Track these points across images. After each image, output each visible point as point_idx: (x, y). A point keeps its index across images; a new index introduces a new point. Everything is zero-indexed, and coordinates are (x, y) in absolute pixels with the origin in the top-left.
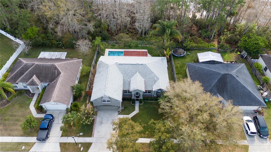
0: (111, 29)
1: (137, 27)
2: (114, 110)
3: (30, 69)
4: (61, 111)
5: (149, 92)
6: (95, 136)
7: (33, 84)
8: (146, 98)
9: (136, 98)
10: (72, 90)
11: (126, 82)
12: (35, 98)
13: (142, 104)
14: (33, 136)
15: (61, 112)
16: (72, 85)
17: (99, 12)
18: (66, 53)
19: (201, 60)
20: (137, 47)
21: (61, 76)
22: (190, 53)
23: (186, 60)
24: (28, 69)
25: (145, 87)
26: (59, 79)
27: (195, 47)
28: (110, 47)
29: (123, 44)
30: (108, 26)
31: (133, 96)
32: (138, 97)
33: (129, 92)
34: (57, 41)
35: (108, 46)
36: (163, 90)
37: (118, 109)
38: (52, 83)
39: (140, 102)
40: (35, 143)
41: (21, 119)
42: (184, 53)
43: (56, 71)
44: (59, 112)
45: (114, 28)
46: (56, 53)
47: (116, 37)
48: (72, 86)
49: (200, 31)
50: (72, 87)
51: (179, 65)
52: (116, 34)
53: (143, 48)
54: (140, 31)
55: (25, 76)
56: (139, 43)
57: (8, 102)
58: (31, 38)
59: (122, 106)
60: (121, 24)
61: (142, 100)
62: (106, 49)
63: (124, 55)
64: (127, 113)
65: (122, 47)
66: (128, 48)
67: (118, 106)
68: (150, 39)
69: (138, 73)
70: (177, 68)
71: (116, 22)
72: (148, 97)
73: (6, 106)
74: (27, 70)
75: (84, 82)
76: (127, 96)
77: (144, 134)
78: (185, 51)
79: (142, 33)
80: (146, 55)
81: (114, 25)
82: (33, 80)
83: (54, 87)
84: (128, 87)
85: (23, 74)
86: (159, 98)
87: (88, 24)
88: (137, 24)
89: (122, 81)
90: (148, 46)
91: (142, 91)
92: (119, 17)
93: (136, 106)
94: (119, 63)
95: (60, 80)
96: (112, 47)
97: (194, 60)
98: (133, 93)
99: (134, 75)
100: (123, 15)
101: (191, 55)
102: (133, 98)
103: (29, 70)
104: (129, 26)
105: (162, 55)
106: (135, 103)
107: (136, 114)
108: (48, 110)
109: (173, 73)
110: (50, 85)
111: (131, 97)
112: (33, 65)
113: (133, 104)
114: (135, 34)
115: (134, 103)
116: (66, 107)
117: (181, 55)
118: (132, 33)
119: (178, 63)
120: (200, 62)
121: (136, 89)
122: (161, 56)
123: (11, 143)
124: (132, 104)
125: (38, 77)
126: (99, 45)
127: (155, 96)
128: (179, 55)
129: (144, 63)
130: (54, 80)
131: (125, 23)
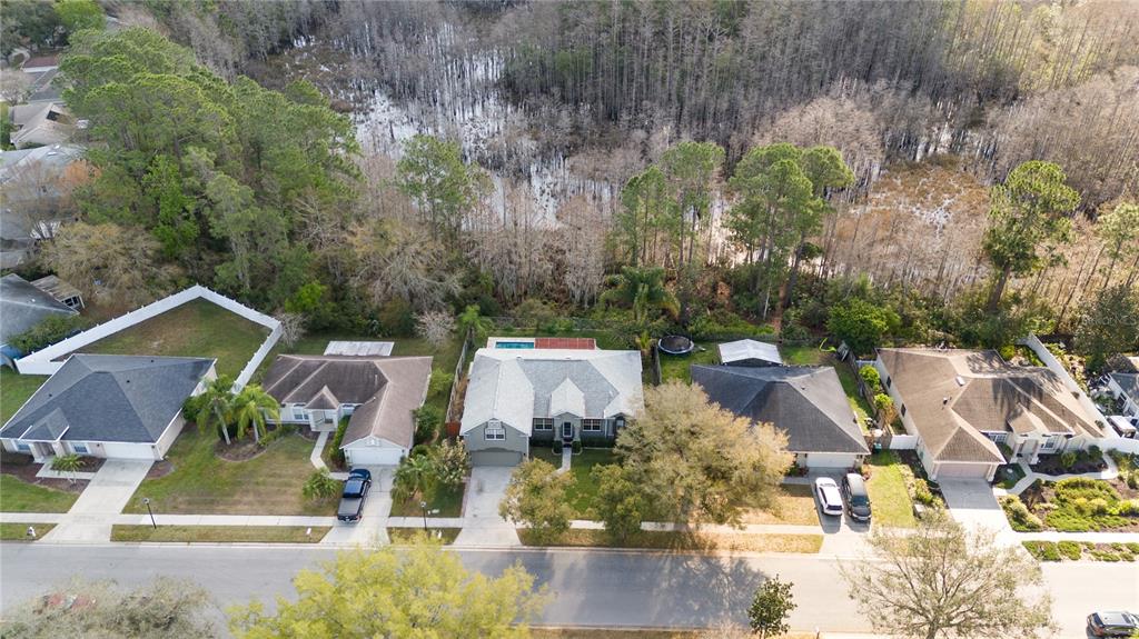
0: (503, 290)
1: (570, 286)
2: (512, 466)
3: (315, 373)
6: (466, 515)
7: (323, 404)
8: (587, 440)
9: (564, 442)
10: (414, 419)
11: (541, 401)
12: (321, 442)
13: (578, 454)
14: (325, 515)
16: (415, 409)
17: (476, 248)
18: (393, 344)
19: (725, 360)
20: (568, 332)
21: (387, 387)
22: (706, 348)
23: (691, 361)
24: (310, 373)
25: (587, 411)
26: (385, 393)
27: (717, 332)
28: (499, 331)
29: (533, 326)
30: (497, 283)
31: (557, 430)
32: (570, 439)
33: (548, 426)
34: (367, 319)
35: (495, 330)
36: (627, 416)
37: (522, 460)
38: (367, 403)
39: (575, 449)
40: (331, 528)
41: (294, 481)
42: (689, 346)
43: (376, 376)
44: (380, 468)
45: (512, 288)
46: (368, 344)
47: (514, 311)
48: (412, 409)
49: (736, 297)
50: (414, 412)
52: (516, 305)
54: (577, 294)
55: (304, 388)
56: (576, 325)
57: (260, 448)
58: (305, 310)
60: (529, 281)
61: (579, 445)
62: (490, 336)
65: (532, 332)
66: (547, 334)
67: (520, 452)
68: (604, 316)
69: (568, 380)
71: (516, 272)
72: (592, 437)
73: (256, 457)
74: (307, 377)
75: (439, 405)
76: (542, 435)
77: (583, 512)
78: (693, 344)
79: (582, 301)
80: (592, 348)
81: (512, 281)
82: (323, 395)
83: (373, 410)
84: (546, 410)
85: (297, 384)
87: (447, 276)
88: (569, 279)
89: (532, 396)
90: (597, 330)
91: (578, 418)
92: (523, 260)
93: (563, 458)
94: (524, 359)
95: (387, 395)
96: (506, 332)
97: (711, 359)
98: (558, 425)
99: (559, 384)
100: (535, 256)
101: (706, 351)
102: (557, 438)
103: (312, 376)
104: (548, 284)
105: (629, 346)
106: (562, 452)
108: (356, 461)
110: (359, 409)
111: (551, 434)
112: (321, 365)
113: (558, 454)
114: (566, 303)
115: (559, 450)
116: (401, 454)
117: (680, 350)
118: (556, 301)
120: (723, 362)
121: (564, 411)
123: (276, 527)
124: (555, 453)
125: (334, 391)
126: (473, 325)
127: (609, 434)
128: (675, 351)
129: (585, 358)
130: (371, 397)
131: (539, 277)
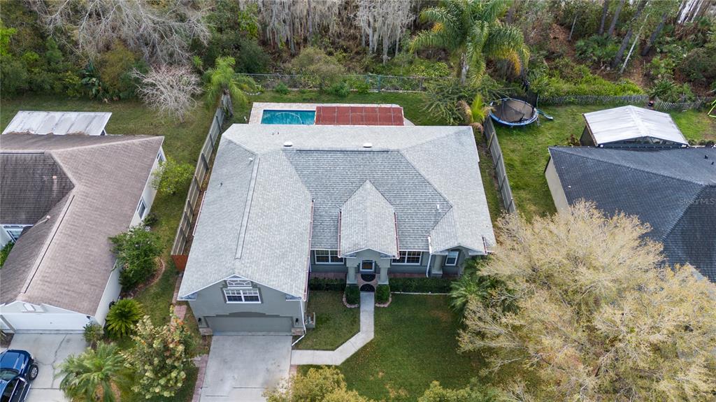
0: (273, 33)
1: (363, 24)
2: (279, 331)
4: (68, 337)
5: (414, 257)
8: (400, 283)
9: (362, 283)
10: (114, 253)
13: (386, 306)
15: (68, 341)
18: (109, 115)
19: (600, 138)
20: (362, 95)
21: (71, 197)
22: (553, 115)
23: (541, 139)
26: (65, 209)
27: (568, 93)
28: (268, 94)
29: (315, 87)
30: (264, 25)
31: (352, 273)
32: (371, 277)
33: (335, 259)
34: (83, 76)
35: (262, 92)
36: (468, 250)
37: (293, 326)
38: (36, 225)
39: (380, 299)
42: (533, 113)
43: (54, 177)
44: (61, 337)
45: (284, 32)
46: (73, 115)
47: (290, 65)
48: (114, 234)
49: (581, 43)
51: (515, 158)
52: (293, 56)
53: (385, 100)
54: (374, 40)
56: (373, 84)
59: (308, 313)
61: (387, 290)
62: (255, 104)
63: (318, 122)
64: (326, 344)
65: (313, 95)
66: (334, 98)
67: (291, 318)
68: (408, 72)
69: (368, 185)
70: (510, 166)
71: (289, 9)
72: (407, 276)
75: (168, 221)
76: (327, 272)
78: (535, 109)
79: (379, 51)
80: (399, 122)
81: (284, 21)
83: (39, 240)
84: (333, 240)
86: (453, 285)
88: (363, 17)
89: (309, 213)
90: (401, 92)
91: (386, 256)
93: (361, 314)
94: (297, 146)
96: (277, 95)
97: (573, 139)
98: (352, 265)
99: (352, 192)
101: (556, 121)
104: (334, 28)
105: (454, 119)
106: (359, 303)
107: (365, 347)
108: (17, 332)
109: (496, 185)
110: (29, 231)
111: (342, 276)
113: (353, 307)
114: (357, 53)
115: (354, 299)
116: (87, 321)
117: (521, 121)
118: (345, 51)
119: (513, 151)
120: (599, 142)
121: (363, 246)
122: (453, 125)
124: (348, 306)
126: (227, 86)
127: (437, 271)
128: (515, 122)
129: (392, 147)
130: (45, 213)
131: (322, 16)
